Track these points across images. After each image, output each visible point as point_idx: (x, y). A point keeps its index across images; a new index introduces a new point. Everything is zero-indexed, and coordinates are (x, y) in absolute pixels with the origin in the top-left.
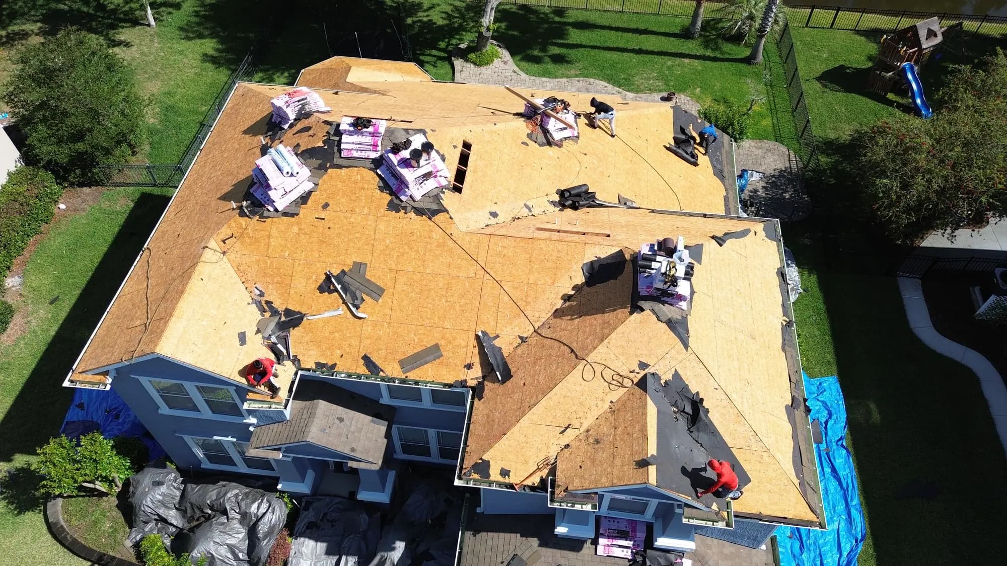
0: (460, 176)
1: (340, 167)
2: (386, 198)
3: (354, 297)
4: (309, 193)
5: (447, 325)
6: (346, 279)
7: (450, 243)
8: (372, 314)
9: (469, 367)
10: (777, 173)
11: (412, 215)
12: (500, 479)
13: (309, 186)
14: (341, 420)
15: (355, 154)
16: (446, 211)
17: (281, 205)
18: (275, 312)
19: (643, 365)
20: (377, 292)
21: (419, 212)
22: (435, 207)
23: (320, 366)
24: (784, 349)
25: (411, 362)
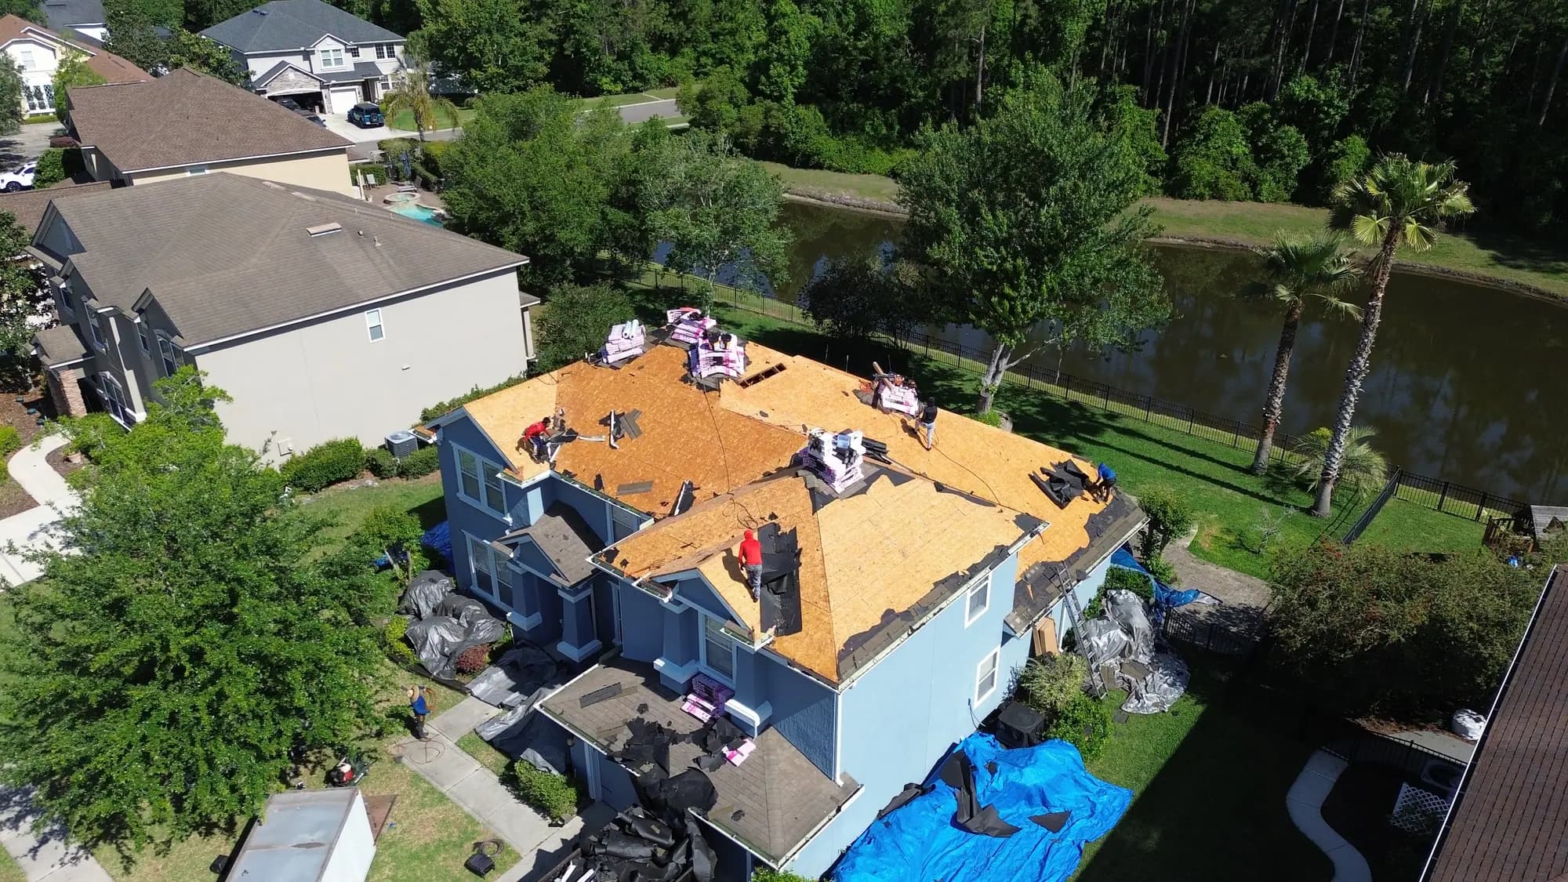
0: (756, 379)
1: (667, 345)
2: (685, 371)
3: (619, 432)
4: (636, 357)
5: (668, 469)
6: (622, 419)
7: (707, 413)
8: (622, 447)
9: (664, 504)
10: (1241, 607)
11: (694, 388)
12: (619, 566)
13: (638, 351)
14: (566, 538)
15: (682, 338)
16: (719, 390)
17: (611, 359)
18: (562, 428)
19: (773, 516)
20: (636, 433)
21: (700, 386)
22: (713, 385)
23: (566, 472)
24: (936, 584)
25: (624, 489)
